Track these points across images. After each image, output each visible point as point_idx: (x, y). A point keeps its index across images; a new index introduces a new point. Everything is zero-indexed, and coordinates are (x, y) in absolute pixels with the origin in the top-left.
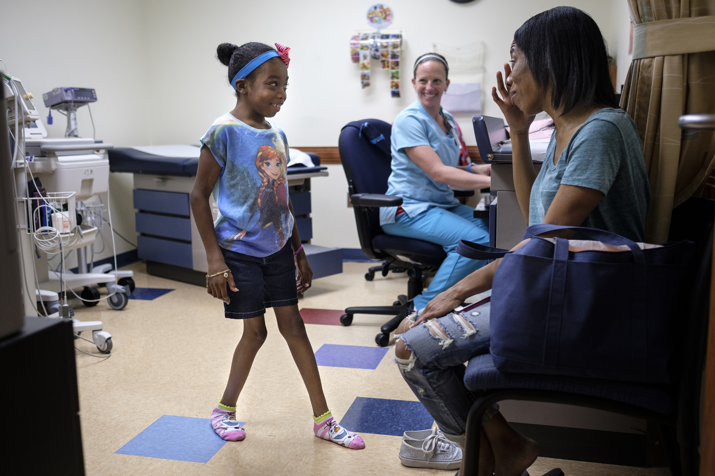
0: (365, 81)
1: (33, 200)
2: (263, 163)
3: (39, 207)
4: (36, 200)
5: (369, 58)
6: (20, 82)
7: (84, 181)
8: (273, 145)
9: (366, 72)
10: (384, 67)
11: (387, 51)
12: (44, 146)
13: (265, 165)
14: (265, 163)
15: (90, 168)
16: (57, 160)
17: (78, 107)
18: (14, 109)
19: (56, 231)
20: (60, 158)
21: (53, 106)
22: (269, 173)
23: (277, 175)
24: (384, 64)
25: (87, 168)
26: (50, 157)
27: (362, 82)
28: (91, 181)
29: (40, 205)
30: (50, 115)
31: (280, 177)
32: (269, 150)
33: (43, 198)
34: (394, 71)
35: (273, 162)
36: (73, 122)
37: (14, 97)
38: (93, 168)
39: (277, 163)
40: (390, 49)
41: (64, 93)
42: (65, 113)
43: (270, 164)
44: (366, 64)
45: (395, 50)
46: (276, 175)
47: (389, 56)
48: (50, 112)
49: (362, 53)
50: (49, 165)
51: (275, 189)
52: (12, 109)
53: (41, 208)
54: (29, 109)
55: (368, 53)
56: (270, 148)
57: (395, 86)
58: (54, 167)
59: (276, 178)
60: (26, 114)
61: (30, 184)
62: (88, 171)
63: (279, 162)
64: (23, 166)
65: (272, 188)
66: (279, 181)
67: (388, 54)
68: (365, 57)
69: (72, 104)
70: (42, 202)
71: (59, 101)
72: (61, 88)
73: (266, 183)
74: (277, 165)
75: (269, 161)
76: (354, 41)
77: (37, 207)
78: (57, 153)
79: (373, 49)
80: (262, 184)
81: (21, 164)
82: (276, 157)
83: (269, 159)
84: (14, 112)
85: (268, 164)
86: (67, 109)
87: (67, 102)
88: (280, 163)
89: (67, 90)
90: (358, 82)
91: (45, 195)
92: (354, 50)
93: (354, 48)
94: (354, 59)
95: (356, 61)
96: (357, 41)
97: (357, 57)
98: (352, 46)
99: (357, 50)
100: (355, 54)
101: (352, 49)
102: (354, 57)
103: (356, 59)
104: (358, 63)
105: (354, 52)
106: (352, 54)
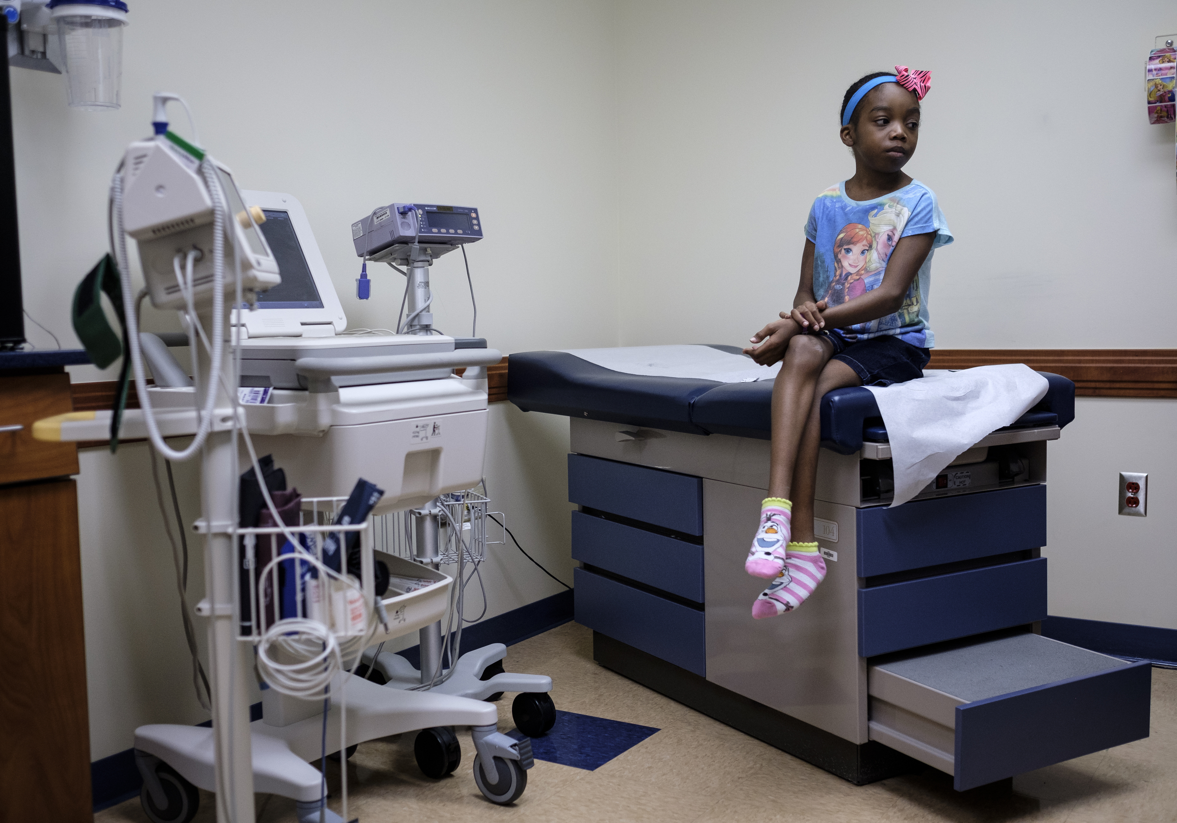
1: (258, 537)
2: (841, 249)
3: (276, 560)
4: (268, 536)
6: (229, 174)
7: (411, 457)
8: (866, 224)
12: (303, 361)
13: (843, 251)
14: (845, 249)
15: (430, 421)
16: (337, 401)
17: (436, 255)
18: (211, 251)
19: (327, 636)
20: (345, 394)
21: (375, 253)
22: (845, 264)
23: (856, 267)
25: (421, 421)
26: (316, 391)
28: (435, 454)
29: (279, 554)
30: (364, 275)
31: (860, 269)
32: (858, 230)
33: (287, 530)
35: (856, 249)
36: (420, 293)
37: (212, 212)
38: (438, 420)
39: (862, 249)
41: (398, 217)
42: (404, 268)
43: (851, 250)
46: (854, 266)
48: (364, 266)
50: (314, 415)
51: (847, 285)
52: (206, 250)
53: (281, 565)
54: (255, 251)
56: (860, 227)
58: (325, 420)
59: (853, 270)
60: (247, 265)
61: (247, 484)
62: (424, 427)
63: (867, 248)
64: (229, 425)
65: (843, 284)
66: (857, 275)
69: (416, 246)
70: (283, 543)
71: (388, 239)
72: (392, 207)
73: (837, 277)
74: (863, 252)
75: (850, 246)
76: (1153, 66)
77: (270, 559)
78: (336, 380)
80: (833, 278)
81: (224, 419)
82: (864, 241)
83: (853, 244)
84: (212, 260)
85: (848, 251)
86: (407, 261)
87: (405, 241)
88: (867, 250)
89: (404, 212)
90: (1168, 181)
91: (290, 519)
92: (1160, 87)
93: (1159, 81)
94: (1157, 113)
95: (1161, 117)
96: (1169, 61)
97: (1166, 106)
98: (1153, 76)
99: (1167, 87)
100: (1161, 99)
101: (1152, 83)
102: (1158, 106)
103: (1164, 114)
104: (1167, 122)
105: (1159, 91)
106: (1150, 99)
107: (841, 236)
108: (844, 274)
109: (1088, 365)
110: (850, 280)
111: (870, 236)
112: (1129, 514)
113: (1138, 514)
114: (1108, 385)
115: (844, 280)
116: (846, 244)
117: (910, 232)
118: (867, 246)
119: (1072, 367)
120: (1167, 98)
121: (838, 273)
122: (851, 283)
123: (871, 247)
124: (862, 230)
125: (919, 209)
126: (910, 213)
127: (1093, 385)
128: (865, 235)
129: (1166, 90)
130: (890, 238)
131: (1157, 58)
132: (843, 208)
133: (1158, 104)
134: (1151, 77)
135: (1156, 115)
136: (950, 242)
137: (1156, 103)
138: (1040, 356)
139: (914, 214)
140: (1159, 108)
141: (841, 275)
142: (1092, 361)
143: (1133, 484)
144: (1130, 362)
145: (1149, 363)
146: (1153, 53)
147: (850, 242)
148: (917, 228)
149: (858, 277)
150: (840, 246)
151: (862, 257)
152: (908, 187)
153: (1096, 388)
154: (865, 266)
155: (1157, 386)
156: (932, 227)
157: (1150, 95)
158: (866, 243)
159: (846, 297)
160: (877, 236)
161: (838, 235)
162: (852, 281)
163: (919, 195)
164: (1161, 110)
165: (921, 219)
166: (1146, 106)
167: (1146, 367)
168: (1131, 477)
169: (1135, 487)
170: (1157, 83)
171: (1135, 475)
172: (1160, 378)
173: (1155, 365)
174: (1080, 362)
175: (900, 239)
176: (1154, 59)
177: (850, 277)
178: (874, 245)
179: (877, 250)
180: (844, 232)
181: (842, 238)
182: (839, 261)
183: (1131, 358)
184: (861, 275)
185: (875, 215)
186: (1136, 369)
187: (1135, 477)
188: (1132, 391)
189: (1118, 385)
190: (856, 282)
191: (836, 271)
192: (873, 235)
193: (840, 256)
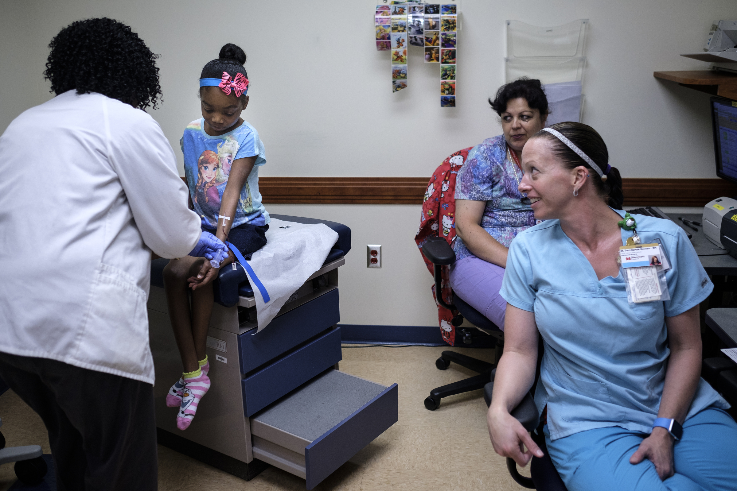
0: (398, 81)
2: (202, 166)
5: (405, 44)
8: (216, 151)
9: (400, 66)
10: (430, 59)
11: (437, 34)
13: (203, 168)
14: (204, 166)
22: (204, 176)
23: (210, 178)
24: (431, 55)
27: (394, 82)
31: (213, 180)
32: (211, 155)
34: (446, 66)
35: (211, 167)
39: (214, 167)
40: (441, 30)
43: (208, 167)
44: (401, 54)
45: (450, 33)
47: (440, 42)
49: (395, 36)
51: (205, 190)
55: (404, 36)
56: (212, 153)
57: (448, 89)
59: (208, 180)
63: (216, 167)
65: (203, 189)
66: (210, 184)
67: (437, 38)
68: (400, 43)
73: (200, 184)
74: (214, 169)
75: (208, 165)
76: (379, 16)
79: (413, 30)
80: (197, 184)
82: (215, 162)
83: (208, 163)
85: (206, 167)
88: (216, 168)
90: (387, 82)
92: (383, 31)
93: (382, 28)
94: (381, 45)
95: (383, 47)
96: (387, 15)
97: (386, 42)
98: (379, 24)
99: (386, 31)
100: (383, 38)
101: (378, 28)
102: (382, 41)
103: (385, 46)
104: (386, 50)
105: (382, 33)
106: (378, 37)
107: (202, 157)
108: (203, 183)
109: (348, 187)
110: (207, 186)
111: (218, 159)
112: (373, 267)
113: (376, 267)
114: (359, 198)
115: (204, 187)
116: (205, 162)
117: (240, 156)
118: (216, 165)
119: (339, 188)
120: (386, 38)
121: (200, 181)
122: (208, 189)
123: (218, 166)
124: (213, 155)
125: (245, 142)
126: (239, 146)
127: (351, 197)
128: (215, 158)
129: (385, 33)
130: (229, 161)
131: (380, 13)
132: (202, 139)
133: (381, 40)
134: (377, 24)
135: (380, 46)
136: (263, 163)
137: (380, 40)
138: (321, 181)
139: (242, 146)
140: (382, 43)
141: (202, 183)
142: (350, 184)
143: (374, 251)
144: (370, 184)
145: (380, 185)
146: (378, 8)
147: (206, 163)
148: (244, 154)
149: (211, 185)
150: (202, 164)
151: (214, 172)
152: (240, 127)
153: (353, 199)
154: (215, 178)
155: (384, 198)
156: (254, 153)
157: (377, 34)
158: (216, 164)
159: (206, 198)
160: (221, 160)
161: (200, 157)
162: (208, 187)
163: (246, 133)
164: (383, 44)
165: (246, 149)
166: (375, 41)
167: (379, 188)
168: (373, 247)
169: (374, 253)
170: (381, 28)
171: (374, 246)
172: (386, 194)
173: (383, 187)
174: (343, 184)
175: (234, 160)
176: (378, 13)
177: (207, 184)
178: (220, 165)
179: (222, 168)
180: (202, 155)
181: (202, 159)
182: (201, 174)
183: (371, 182)
184: (213, 183)
185: (221, 146)
186: (374, 189)
187: (375, 248)
188: (371, 201)
189: (364, 198)
190: (210, 188)
191: (199, 180)
192: (219, 159)
193: (201, 171)
